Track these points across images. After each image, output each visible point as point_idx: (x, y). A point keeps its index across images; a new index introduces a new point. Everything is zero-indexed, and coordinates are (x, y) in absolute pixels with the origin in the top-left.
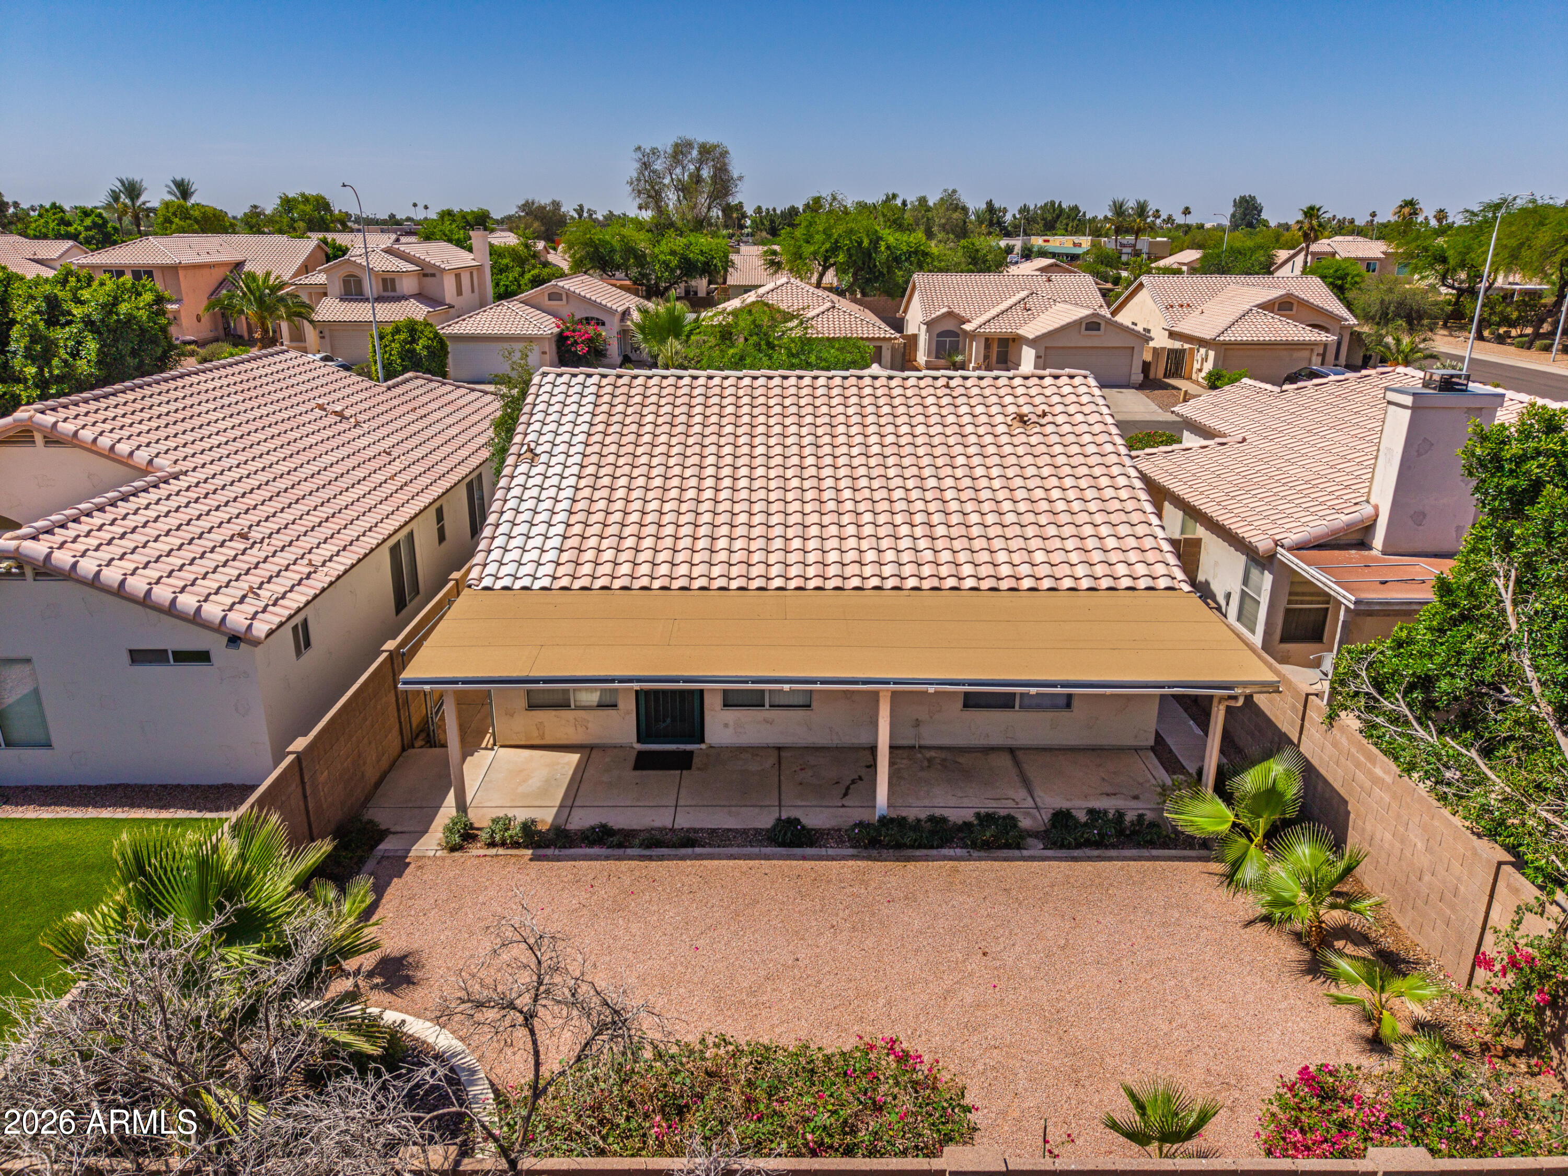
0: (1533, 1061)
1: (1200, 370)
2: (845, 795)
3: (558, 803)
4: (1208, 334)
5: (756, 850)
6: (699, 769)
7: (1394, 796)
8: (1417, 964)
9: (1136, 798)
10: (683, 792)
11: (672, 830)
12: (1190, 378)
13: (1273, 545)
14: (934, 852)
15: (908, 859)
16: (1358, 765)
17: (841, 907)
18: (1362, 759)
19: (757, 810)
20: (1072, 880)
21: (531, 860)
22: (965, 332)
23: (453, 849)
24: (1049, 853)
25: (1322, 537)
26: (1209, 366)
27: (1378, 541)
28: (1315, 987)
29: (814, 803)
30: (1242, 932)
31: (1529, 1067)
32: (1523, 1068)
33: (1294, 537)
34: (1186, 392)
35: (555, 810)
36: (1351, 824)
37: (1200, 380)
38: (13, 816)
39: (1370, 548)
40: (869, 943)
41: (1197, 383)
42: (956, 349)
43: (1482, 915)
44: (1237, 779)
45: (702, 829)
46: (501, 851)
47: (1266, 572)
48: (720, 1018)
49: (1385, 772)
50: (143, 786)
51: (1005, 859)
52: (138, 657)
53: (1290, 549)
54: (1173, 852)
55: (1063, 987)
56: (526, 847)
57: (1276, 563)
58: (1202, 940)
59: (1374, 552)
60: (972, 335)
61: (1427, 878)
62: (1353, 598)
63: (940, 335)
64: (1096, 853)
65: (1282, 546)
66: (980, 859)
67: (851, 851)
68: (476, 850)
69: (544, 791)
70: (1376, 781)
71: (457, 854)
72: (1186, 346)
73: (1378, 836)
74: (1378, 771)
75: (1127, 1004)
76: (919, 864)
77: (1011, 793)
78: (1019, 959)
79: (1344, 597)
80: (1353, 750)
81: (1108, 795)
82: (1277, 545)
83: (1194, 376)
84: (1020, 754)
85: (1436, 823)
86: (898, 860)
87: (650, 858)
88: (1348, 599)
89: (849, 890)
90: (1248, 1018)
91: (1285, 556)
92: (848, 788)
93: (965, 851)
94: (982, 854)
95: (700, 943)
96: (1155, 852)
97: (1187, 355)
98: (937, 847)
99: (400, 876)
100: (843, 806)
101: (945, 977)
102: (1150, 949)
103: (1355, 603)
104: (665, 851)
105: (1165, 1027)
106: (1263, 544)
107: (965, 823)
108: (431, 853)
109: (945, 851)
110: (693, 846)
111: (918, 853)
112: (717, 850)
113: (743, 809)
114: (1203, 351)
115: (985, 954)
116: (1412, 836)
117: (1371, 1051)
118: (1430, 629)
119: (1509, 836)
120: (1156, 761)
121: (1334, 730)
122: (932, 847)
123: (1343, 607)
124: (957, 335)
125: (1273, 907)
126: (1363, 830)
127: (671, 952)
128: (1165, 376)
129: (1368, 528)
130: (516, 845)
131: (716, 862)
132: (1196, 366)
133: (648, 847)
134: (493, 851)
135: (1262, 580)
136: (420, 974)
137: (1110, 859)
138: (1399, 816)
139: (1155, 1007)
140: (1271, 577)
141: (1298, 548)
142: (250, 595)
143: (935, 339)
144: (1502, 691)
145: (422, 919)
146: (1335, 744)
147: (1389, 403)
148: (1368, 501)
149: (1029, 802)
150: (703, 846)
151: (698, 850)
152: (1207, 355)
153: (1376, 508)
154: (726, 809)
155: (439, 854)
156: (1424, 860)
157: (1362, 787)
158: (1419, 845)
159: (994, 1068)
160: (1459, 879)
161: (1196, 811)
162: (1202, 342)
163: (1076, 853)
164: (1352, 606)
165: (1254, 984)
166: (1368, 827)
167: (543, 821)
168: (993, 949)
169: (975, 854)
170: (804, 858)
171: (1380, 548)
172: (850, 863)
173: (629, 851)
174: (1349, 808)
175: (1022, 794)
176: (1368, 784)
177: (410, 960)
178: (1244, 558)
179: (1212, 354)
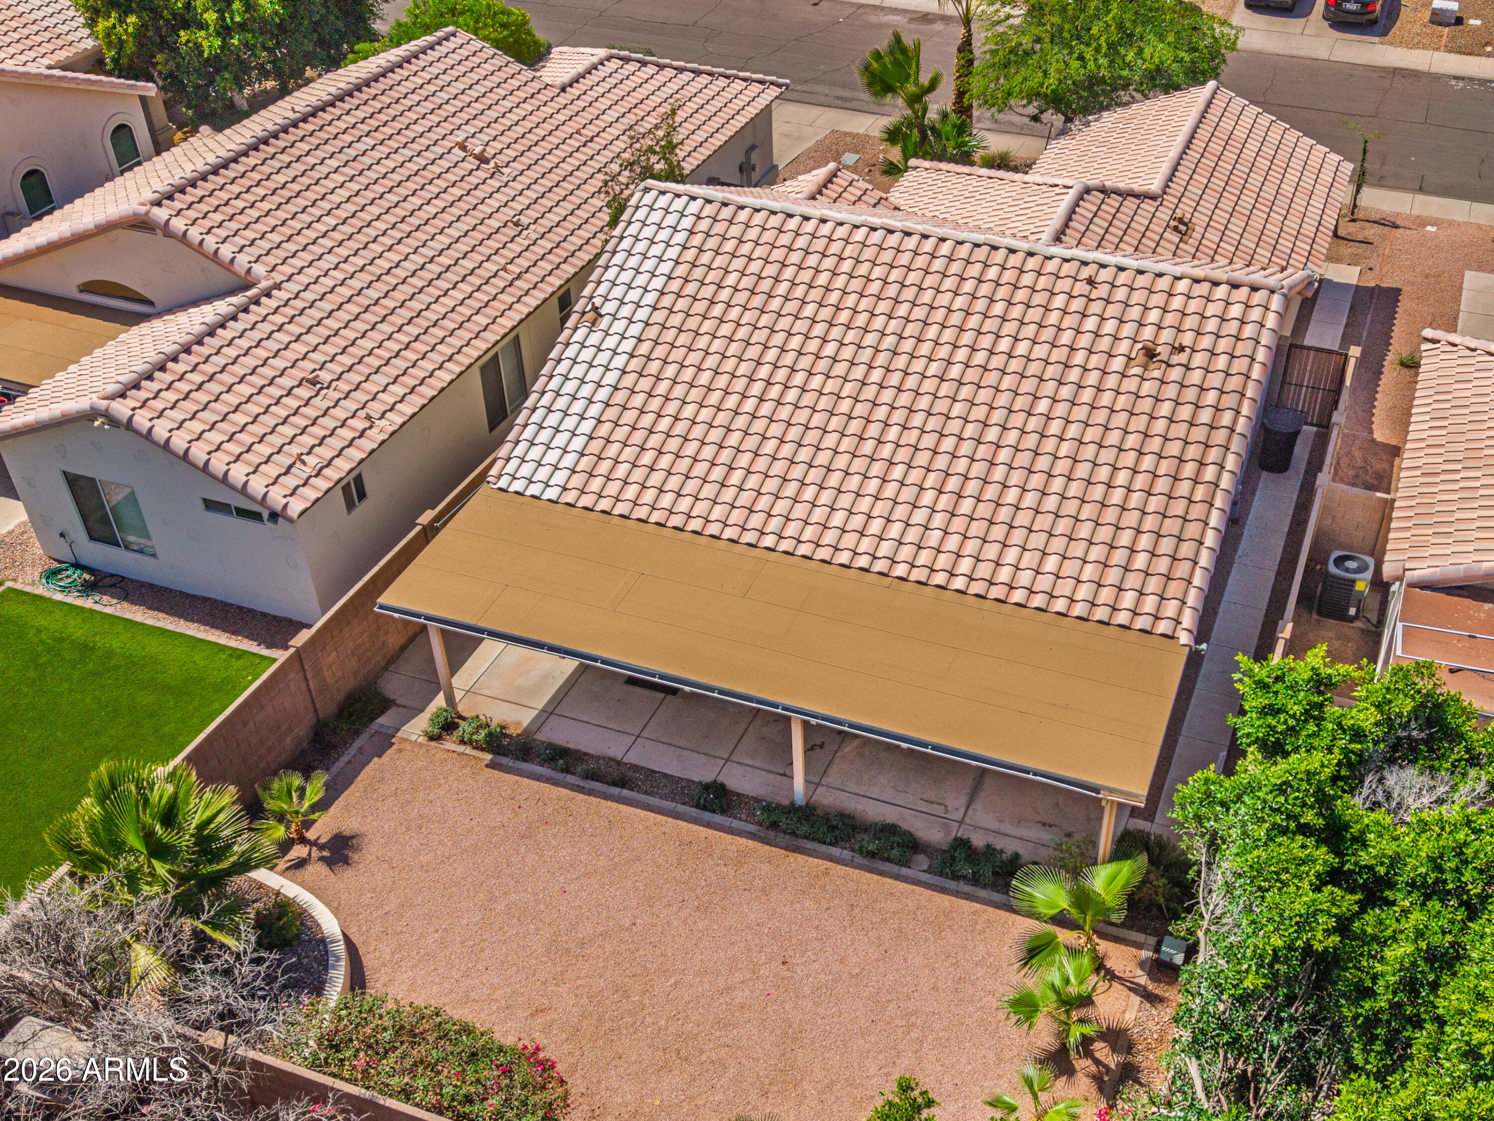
3: (540, 707)
5: (671, 805)
6: (683, 697)
10: (653, 722)
11: (619, 763)
14: (823, 848)
15: (796, 850)
19: (703, 758)
21: (487, 766)
23: (432, 738)
29: (758, 765)
35: (536, 712)
38: (128, 616)
46: (468, 750)
50: (227, 604)
52: (210, 505)
56: (491, 751)
64: (968, 889)
67: (752, 828)
68: (450, 744)
69: (538, 688)
71: (433, 744)
77: (950, 799)
81: (1044, 824)
86: (789, 849)
89: (718, 868)
94: (864, 862)
95: (570, 887)
98: (830, 844)
99: (380, 756)
100: (783, 775)
101: (737, 974)
108: (414, 738)
109: (835, 851)
110: (624, 786)
111: (810, 845)
112: (641, 796)
113: (693, 755)
115: (784, 963)
122: (824, 843)
127: (544, 889)
130: (484, 746)
131: (631, 809)
133: (588, 777)
134: (462, 749)
136: (356, 857)
142: (298, 464)
145: (379, 804)
149: (957, 815)
150: (632, 790)
151: (625, 792)
154: (678, 751)
155: (421, 739)
167: (519, 724)
168: (797, 960)
169: (858, 860)
170: (707, 825)
173: (570, 778)
175: (959, 802)
177: (355, 841)
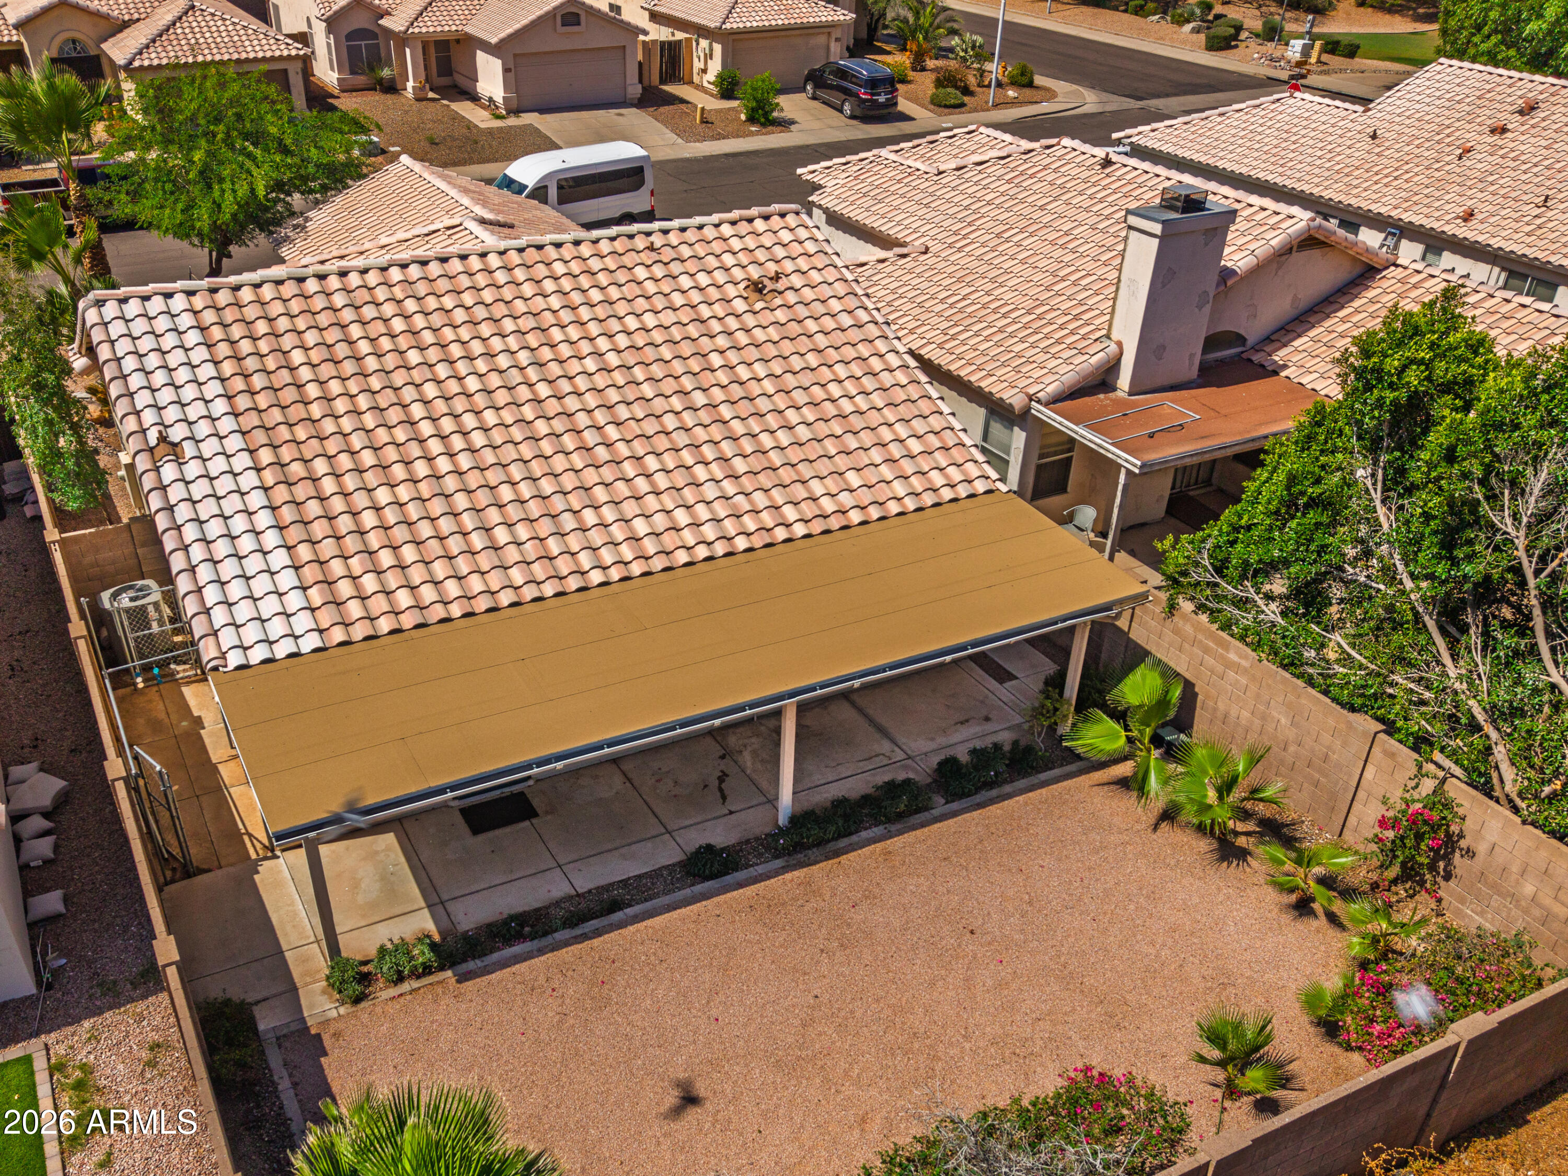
0: (1408, 886)
1: (704, 71)
2: (724, 798)
3: (421, 901)
4: (711, 21)
5: (687, 892)
6: (547, 813)
7: (1253, 678)
8: (1294, 824)
9: (987, 719)
10: (552, 847)
11: (581, 896)
12: (691, 82)
13: (1027, 400)
14: (856, 838)
15: (837, 854)
16: (1206, 650)
17: (815, 927)
18: (1211, 644)
19: (649, 844)
20: (993, 829)
21: (460, 983)
22: (388, 32)
23: (357, 1001)
24: (955, 806)
25: (1074, 385)
26: (715, 67)
27: (1124, 381)
28: (1232, 870)
29: (699, 819)
30: (1155, 837)
31: (1406, 891)
32: (1403, 894)
33: (1050, 389)
34: (703, 109)
35: (426, 912)
36: (1199, 704)
37: (706, 84)
39: (1114, 389)
40: (867, 957)
41: (700, 88)
42: (376, 60)
43: (1358, 776)
44: (1115, 691)
45: (612, 884)
46: (417, 983)
47: (1016, 429)
48: (794, 1082)
49: (1240, 657)
51: (923, 825)
53: (1047, 405)
54: (1056, 772)
55: (1054, 942)
56: (442, 968)
57: (1029, 417)
58: (1130, 856)
59: (1119, 393)
60: (403, 40)
61: (1292, 749)
62: (1139, 463)
63: (349, 37)
64: (994, 793)
65: (1039, 402)
66: (900, 833)
67: (779, 863)
68: (384, 991)
69: (390, 890)
70: (1229, 665)
71: (363, 1005)
72: (680, 35)
73: (1233, 713)
74: (1232, 656)
75: (1112, 939)
76: (851, 856)
77: (877, 748)
78: (1001, 927)
79: (1126, 461)
80: (1200, 637)
81: (962, 723)
82: (1031, 400)
83: (696, 79)
84: (855, 697)
85: (1303, 701)
86: (828, 858)
87: (585, 937)
88: (1131, 462)
89: (808, 907)
90: (1204, 919)
91: (1039, 410)
92: (721, 790)
93: (881, 827)
94: (899, 826)
95: (714, 1013)
96: (1043, 776)
97: (684, 50)
98: (856, 832)
99: (325, 1054)
100: (731, 813)
101: (955, 967)
102: (1097, 880)
103: (1141, 467)
104: (594, 923)
105: (1152, 951)
106: (1016, 400)
107: (863, 797)
108: (333, 1014)
109: (865, 834)
110: (621, 909)
111: (842, 844)
112: (648, 905)
113: (634, 847)
114: (704, 43)
115: (972, 932)
116: (1275, 714)
117: (1301, 915)
118: (1268, 514)
119: (1379, 708)
120: (983, 673)
121: (1176, 619)
122: (851, 834)
123: (1123, 471)
124: (374, 36)
125: (1200, 815)
126: (1215, 709)
128: (663, 81)
129: (1112, 367)
130: (427, 970)
132: (698, 65)
133: (573, 925)
134: (406, 987)
135: (1011, 438)
137: (1009, 796)
138: (1258, 696)
139: (1135, 936)
140: (1024, 434)
141: (1054, 401)
143: (344, 43)
144: (1344, 571)
146: (1176, 631)
147: (1130, 228)
148: (1108, 336)
149: (900, 755)
150: (630, 906)
151: (628, 912)
152: (711, 50)
153: (1120, 344)
154: (616, 853)
155: (343, 1010)
156: (1291, 734)
157: (1212, 672)
158: (1283, 721)
159: (1050, 1039)
160: (1329, 748)
161: (1090, 734)
162: (702, 31)
163: (978, 798)
164: (1137, 471)
165: (1191, 884)
166: (1221, 706)
167: (426, 930)
168: (976, 924)
169: (893, 828)
170: (740, 885)
171: (1126, 388)
172: (788, 876)
173: (556, 937)
174: (1197, 690)
175: (886, 746)
176: (1220, 668)
178: (982, 411)
179: (718, 48)
